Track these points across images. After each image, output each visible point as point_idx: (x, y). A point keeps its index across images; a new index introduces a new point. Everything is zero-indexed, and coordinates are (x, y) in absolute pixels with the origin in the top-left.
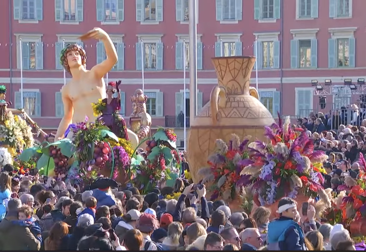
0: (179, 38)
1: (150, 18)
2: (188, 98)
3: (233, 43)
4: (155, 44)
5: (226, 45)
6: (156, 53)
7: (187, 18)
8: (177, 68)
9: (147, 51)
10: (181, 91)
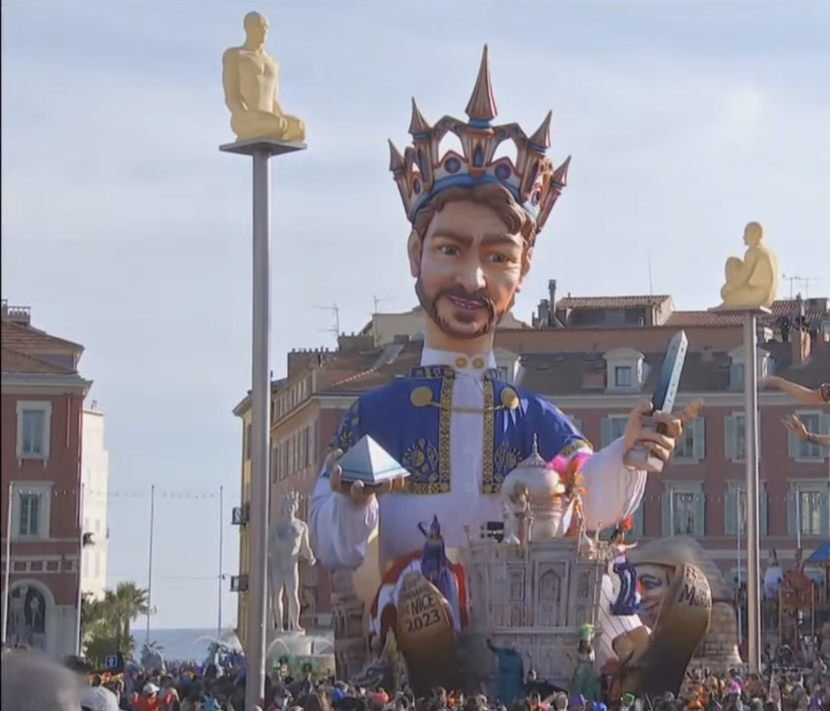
0: (729, 486)
1: (684, 453)
2: (744, 581)
3: (816, 493)
4: (692, 495)
5: (806, 496)
6: (695, 508)
7: (742, 456)
8: (726, 532)
9: (680, 505)
10: (734, 570)
